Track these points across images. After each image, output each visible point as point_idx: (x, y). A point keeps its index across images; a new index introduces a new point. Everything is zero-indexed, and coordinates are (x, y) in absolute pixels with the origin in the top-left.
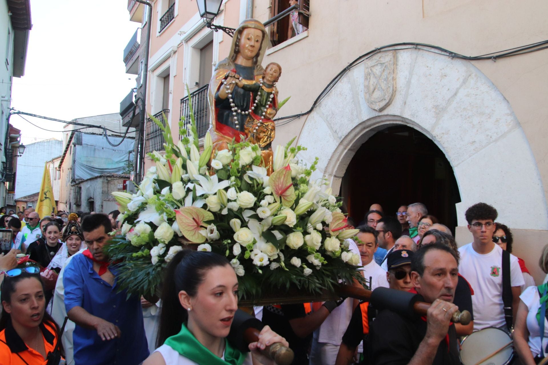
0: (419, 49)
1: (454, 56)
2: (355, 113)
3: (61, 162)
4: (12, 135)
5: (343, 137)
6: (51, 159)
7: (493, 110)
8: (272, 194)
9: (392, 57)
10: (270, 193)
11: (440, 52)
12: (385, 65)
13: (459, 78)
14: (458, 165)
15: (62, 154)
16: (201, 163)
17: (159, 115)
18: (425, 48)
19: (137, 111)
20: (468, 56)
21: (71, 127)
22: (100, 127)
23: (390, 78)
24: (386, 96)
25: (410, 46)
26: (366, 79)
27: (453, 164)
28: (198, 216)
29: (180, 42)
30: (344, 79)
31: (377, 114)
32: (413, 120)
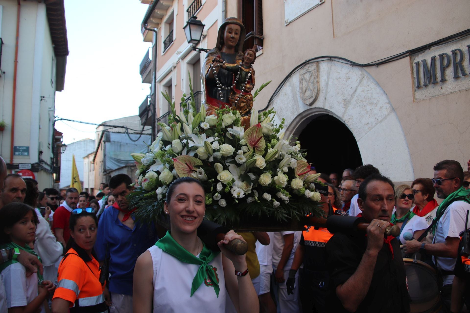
0: (333, 60)
1: (354, 64)
2: (295, 107)
3: (95, 157)
4: (57, 137)
5: (288, 125)
6: (86, 155)
7: (378, 101)
8: (246, 145)
9: (315, 67)
10: (244, 144)
11: (344, 62)
12: (311, 73)
13: (357, 79)
14: (359, 140)
15: (95, 150)
16: (194, 126)
17: (165, 116)
18: (336, 60)
19: (150, 114)
20: (361, 64)
21: (102, 128)
22: (123, 127)
23: (315, 82)
24: (313, 95)
25: (327, 59)
26: (300, 83)
27: (357, 139)
28: (190, 163)
29: (178, 60)
30: (287, 84)
31: (309, 107)
32: (331, 110)
